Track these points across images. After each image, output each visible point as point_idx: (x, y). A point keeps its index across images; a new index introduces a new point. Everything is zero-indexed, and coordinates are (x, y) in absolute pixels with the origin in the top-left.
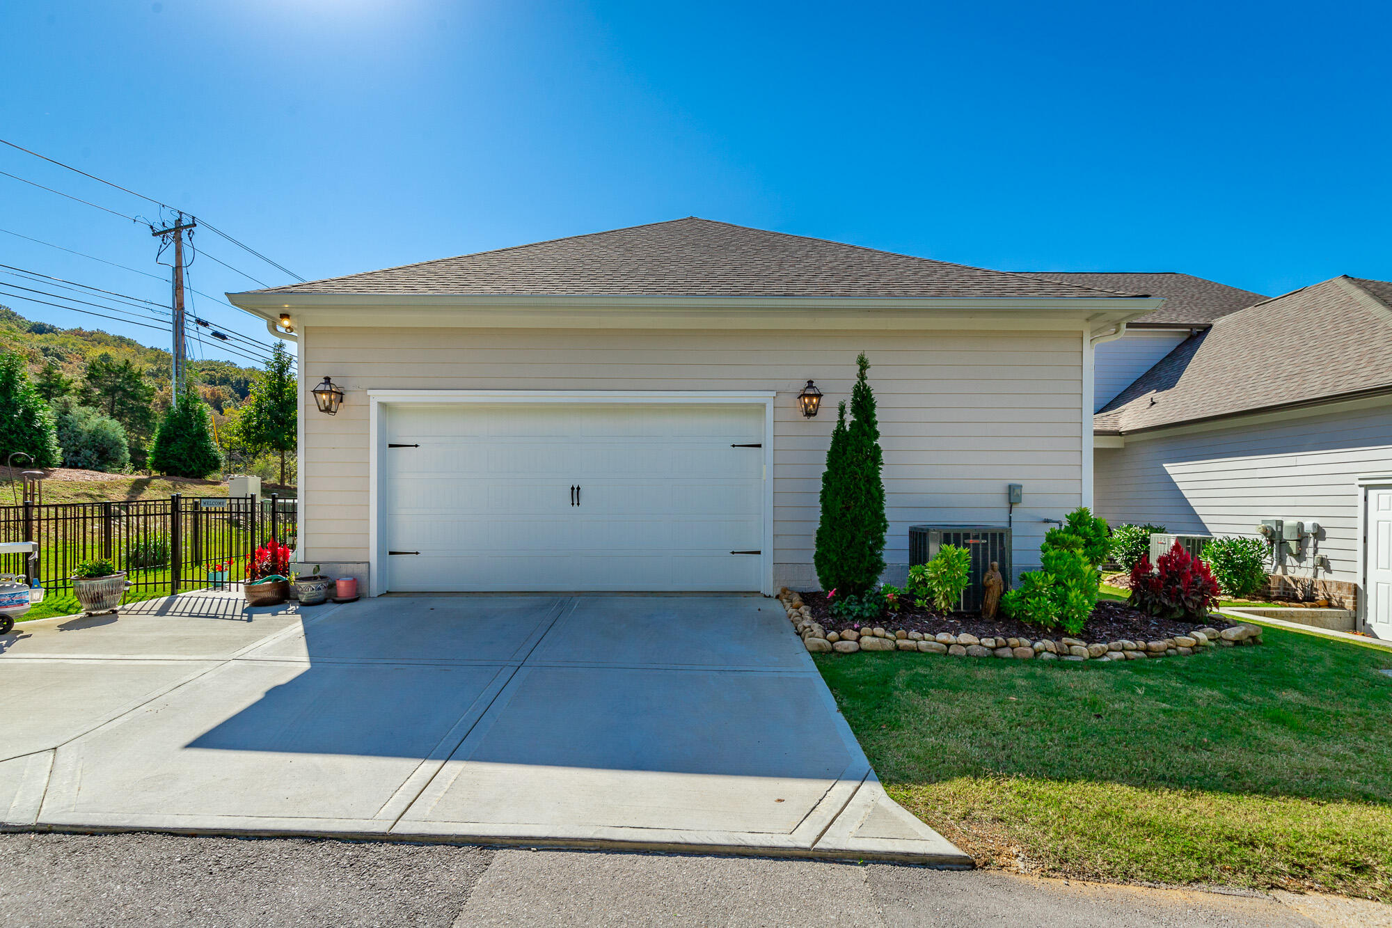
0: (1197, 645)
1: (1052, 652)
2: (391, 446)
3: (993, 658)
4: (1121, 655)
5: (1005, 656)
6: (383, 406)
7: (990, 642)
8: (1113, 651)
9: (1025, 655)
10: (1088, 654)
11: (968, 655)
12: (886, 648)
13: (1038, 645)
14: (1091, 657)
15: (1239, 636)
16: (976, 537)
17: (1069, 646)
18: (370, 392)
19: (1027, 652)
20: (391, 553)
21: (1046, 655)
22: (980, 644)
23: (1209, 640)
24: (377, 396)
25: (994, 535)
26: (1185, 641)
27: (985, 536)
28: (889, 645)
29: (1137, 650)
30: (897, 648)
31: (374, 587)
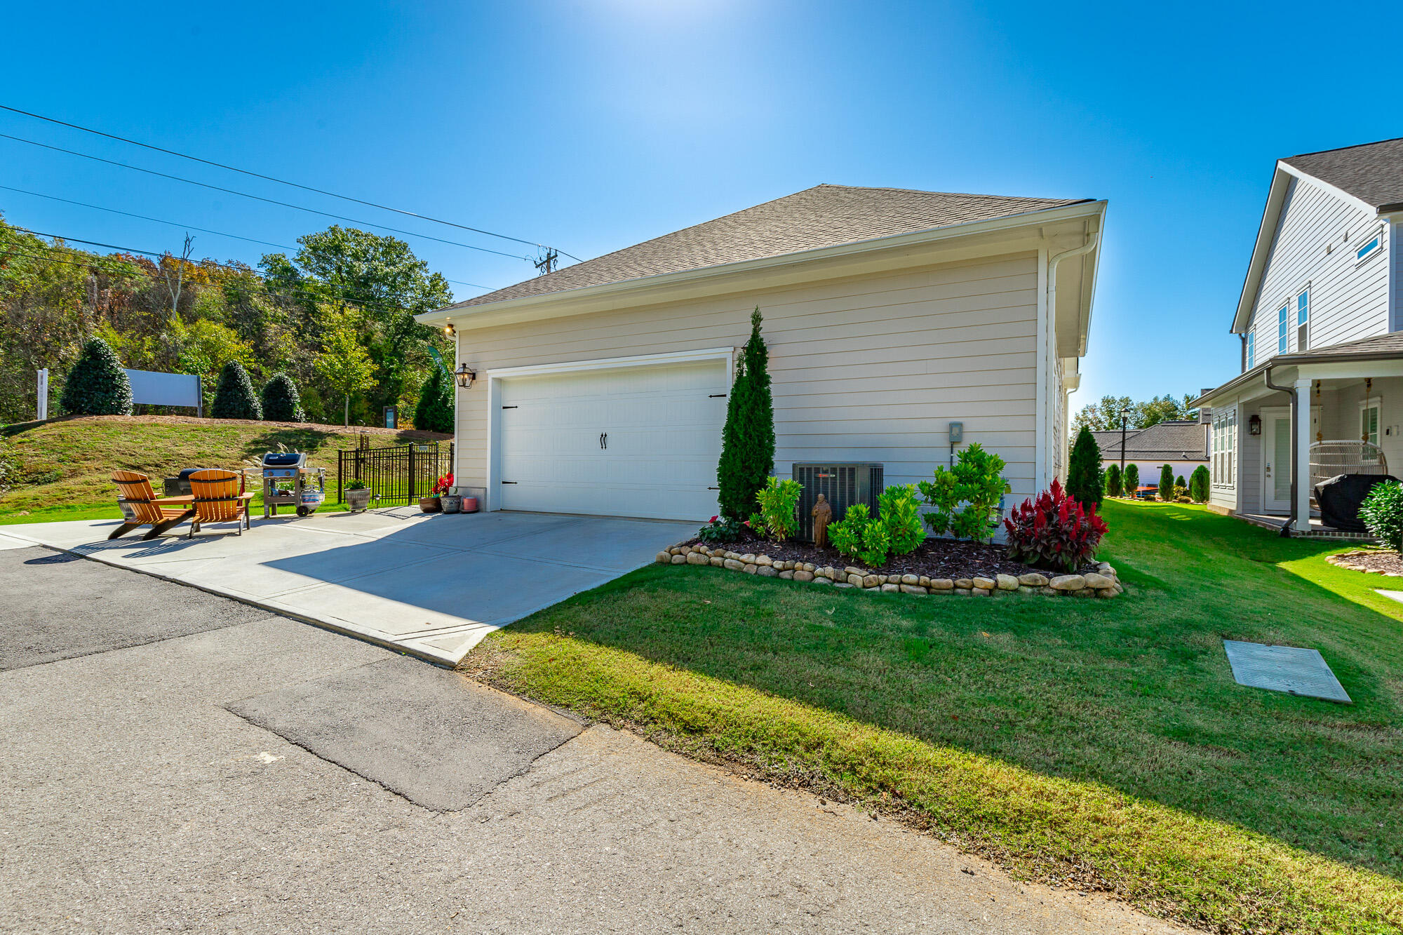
0: (996, 586)
1: (830, 578)
2: (504, 408)
3: (776, 577)
4: (894, 587)
5: (784, 577)
6: (499, 381)
7: (778, 564)
8: (890, 583)
9: (801, 578)
10: (861, 584)
11: (756, 573)
12: (700, 562)
13: (819, 570)
14: (864, 587)
15: (1065, 584)
16: (826, 472)
17: (848, 574)
18: (488, 372)
19: (803, 575)
20: (504, 483)
21: (819, 580)
22: (772, 566)
23: (1020, 585)
24: (494, 374)
25: (843, 470)
26: (983, 581)
27: (834, 470)
28: (703, 559)
29: (918, 584)
30: (710, 564)
31: (489, 504)
